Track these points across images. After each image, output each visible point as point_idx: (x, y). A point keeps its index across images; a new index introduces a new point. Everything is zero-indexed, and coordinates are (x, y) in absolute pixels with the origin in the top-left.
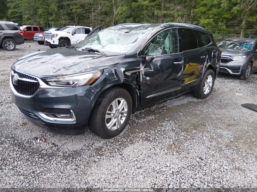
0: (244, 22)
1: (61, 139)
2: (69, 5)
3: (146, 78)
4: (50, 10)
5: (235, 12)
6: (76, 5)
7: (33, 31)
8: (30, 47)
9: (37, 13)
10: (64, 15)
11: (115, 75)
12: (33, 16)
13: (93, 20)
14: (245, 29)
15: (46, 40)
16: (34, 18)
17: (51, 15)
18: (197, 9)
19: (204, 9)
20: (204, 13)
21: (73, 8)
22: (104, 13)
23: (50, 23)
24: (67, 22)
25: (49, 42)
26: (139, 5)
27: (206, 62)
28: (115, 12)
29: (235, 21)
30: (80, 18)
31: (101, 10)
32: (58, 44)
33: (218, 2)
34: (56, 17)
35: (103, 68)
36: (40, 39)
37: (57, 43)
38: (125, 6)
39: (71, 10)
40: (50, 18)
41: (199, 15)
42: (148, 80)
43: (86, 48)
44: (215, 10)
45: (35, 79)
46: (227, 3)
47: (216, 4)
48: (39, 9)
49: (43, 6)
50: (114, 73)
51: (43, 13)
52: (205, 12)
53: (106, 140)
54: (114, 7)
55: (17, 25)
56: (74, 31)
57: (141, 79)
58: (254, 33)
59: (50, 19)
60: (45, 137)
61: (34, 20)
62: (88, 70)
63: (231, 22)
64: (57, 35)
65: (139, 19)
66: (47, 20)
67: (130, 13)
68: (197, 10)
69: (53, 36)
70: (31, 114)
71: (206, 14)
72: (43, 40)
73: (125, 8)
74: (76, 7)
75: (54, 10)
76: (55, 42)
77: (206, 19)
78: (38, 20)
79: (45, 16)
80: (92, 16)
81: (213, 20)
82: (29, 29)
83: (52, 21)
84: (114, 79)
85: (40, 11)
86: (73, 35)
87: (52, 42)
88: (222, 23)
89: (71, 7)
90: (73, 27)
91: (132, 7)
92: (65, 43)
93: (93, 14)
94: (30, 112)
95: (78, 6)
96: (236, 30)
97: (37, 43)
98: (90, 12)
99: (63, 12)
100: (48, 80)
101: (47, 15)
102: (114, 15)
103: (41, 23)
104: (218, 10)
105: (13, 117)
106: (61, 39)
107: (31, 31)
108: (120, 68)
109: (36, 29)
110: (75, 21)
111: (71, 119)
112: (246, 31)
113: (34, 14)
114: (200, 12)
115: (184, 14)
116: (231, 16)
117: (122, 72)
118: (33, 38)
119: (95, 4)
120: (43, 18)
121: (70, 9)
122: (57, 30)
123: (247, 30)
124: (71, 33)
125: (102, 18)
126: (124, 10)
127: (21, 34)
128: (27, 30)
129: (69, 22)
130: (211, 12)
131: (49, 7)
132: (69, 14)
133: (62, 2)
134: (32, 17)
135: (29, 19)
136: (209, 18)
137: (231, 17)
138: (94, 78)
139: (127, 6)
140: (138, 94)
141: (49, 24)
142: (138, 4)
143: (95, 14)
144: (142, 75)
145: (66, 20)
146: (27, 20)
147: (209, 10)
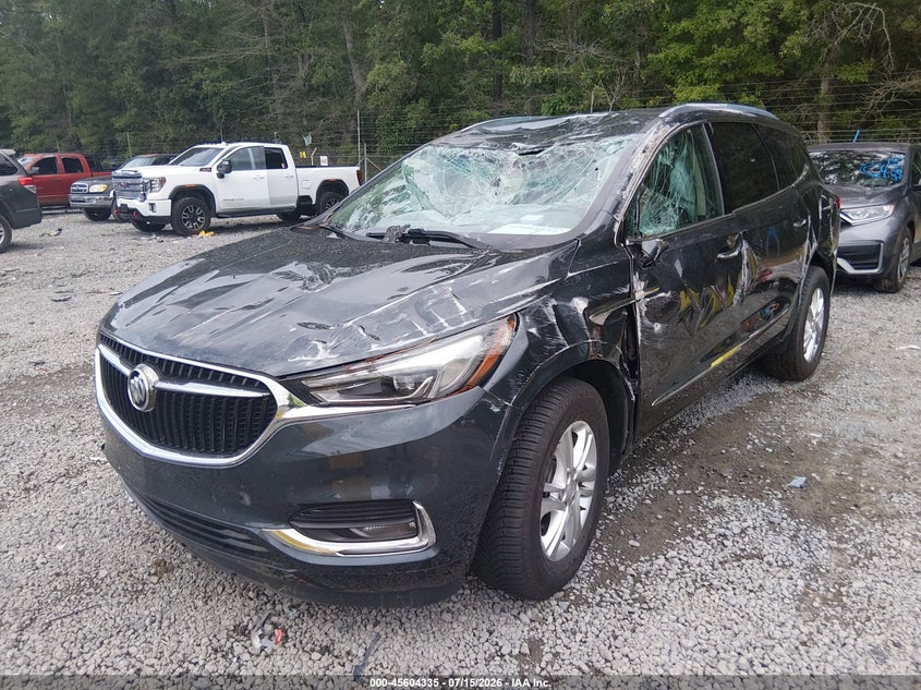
0: (824, 87)
1: (350, 620)
2: (186, 69)
3: (653, 329)
4: (114, 93)
5: (797, 52)
6: (214, 66)
7: (62, 175)
8: (61, 236)
9: (64, 107)
10: (170, 106)
11: (558, 330)
12: (49, 118)
13: (280, 117)
14: (831, 108)
15: (120, 201)
16: (56, 126)
17: (120, 109)
18: (657, 52)
19: (682, 51)
20: (686, 65)
21: (202, 80)
22: (322, 89)
23: (119, 139)
24: (183, 130)
25: (136, 210)
26: (449, 52)
27: (807, 241)
28: (358, 82)
29: (796, 86)
30: (233, 112)
31: (308, 78)
32: (169, 214)
33: (734, 23)
34: (138, 115)
35: (513, 306)
36: (94, 202)
37: (164, 209)
38: (396, 60)
39: (198, 86)
40: (119, 123)
41: (668, 72)
42: (657, 336)
43: (389, 229)
44: (722, 53)
45: (251, 384)
46: (765, 24)
47: (725, 29)
48: (72, 90)
49: (87, 80)
50: (552, 325)
51: (89, 105)
52: (687, 61)
53: (539, 606)
54: (355, 66)
55: (11, 156)
56: (227, 163)
57: (639, 334)
58: (863, 120)
59: (117, 126)
60: (274, 619)
61: (55, 131)
62: (466, 323)
63: (781, 89)
64: (163, 181)
65: (449, 100)
66: (107, 128)
67: (414, 83)
68: (661, 56)
69: (149, 186)
70: (225, 532)
71: (693, 68)
72: (109, 203)
73: (398, 67)
74: (214, 74)
75: (129, 91)
76: (157, 208)
77: (692, 84)
78: (71, 131)
79: (99, 115)
80: (277, 104)
81: (718, 85)
82: (46, 166)
83: (123, 131)
84: (560, 346)
85: (76, 100)
86: (221, 176)
87: (148, 207)
88: (752, 96)
89: (197, 76)
90: (218, 146)
91: (421, 63)
92: (195, 208)
93: (279, 95)
94: (222, 528)
95: (222, 70)
96: (803, 114)
97: (83, 217)
98: (267, 91)
99: (167, 96)
100: (311, 384)
101: (103, 110)
102: (358, 95)
103: (83, 141)
104: (734, 52)
105: (105, 540)
106: (179, 194)
107: (55, 173)
108: (570, 300)
109: (72, 166)
110: (213, 125)
111: (416, 539)
112: (833, 115)
113: (55, 113)
114: (670, 62)
115: (614, 74)
116: (780, 67)
117: (578, 313)
118: (67, 198)
119: (285, 61)
120: (89, 124)
121: (192, 84)
122: (155, 163)
123: (839, 113)
124: (215, 171)
125: (313, 109)
126: (394, 73)
127: (27, 187)
128: (40, 172)
129: (191, 130)
130: (708, 60)
131: (108, 82)
132: (189, 103)
133: (160, 61)
134: (48, 123)
135: (34, 130)
136: (705, 82)
137: (782, 72)
138: (493, 352)
139: (404, 58)
140: (630, 396)
141: (113, 143)
142: (442, 47)
143: (286, 94)
144: (641, 316)
145: (179, 122)
146: (30, 135)
147: (701, 54)
